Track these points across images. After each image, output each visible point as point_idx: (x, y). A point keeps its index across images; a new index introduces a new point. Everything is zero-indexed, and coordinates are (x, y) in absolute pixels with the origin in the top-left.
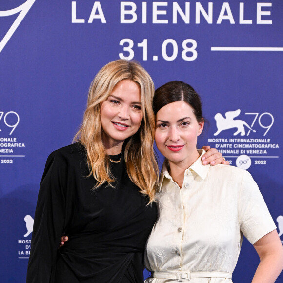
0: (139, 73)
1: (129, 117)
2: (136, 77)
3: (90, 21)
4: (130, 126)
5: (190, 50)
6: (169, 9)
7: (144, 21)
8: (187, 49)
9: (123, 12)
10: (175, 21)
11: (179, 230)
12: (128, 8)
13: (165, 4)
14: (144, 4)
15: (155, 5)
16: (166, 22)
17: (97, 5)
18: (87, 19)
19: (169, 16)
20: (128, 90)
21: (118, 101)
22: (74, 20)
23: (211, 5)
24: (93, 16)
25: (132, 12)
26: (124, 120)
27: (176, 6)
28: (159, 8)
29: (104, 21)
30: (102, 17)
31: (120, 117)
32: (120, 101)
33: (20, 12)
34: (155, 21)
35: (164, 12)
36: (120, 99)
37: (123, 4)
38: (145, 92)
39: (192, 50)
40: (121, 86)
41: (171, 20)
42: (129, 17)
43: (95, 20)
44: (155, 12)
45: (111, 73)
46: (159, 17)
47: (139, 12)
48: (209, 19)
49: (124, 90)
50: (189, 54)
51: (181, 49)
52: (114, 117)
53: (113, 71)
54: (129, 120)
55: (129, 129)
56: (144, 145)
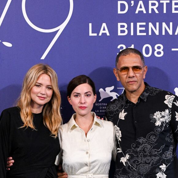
0: (50, 71)
1: (46, 93)
2: (48, 72)
3: (100, 34)
4: (47, 98)
5: (159, 51)
6: (147, 27)
7: (132, 34)
8: (157, 50)
9: (119, 29)
10: (150, 34)
11: (87, 153)
12: (122, 26)
13: (144, 24)
14: (132, 24)
15: (138, 24)
16: (145, 34)
17: (104, 25)
18: (98, 33)
19: (147, 31)
20: (45, 79)
21: (39, 85)
22: (91, 34)
23: (171, 24)
24: (102, 32)
25: (125, 29)
26: (43, 94)
27: (151, 25)
28: (141, 26)
29: (108, 34)
30: (107, 32)
31: (41, 93)
32: (41, 85)
33: (59, 30)
34: (138, 34)
35: (144, 29)
36: (40, 84)
37: (119, 24)
38: (53, 80)
39: (161, 50)
40: (41, 78)
41: (148, 33)
42: (123, 32)
43: (103, 34)
44: (139, 29)
45: (36, 71)
46: (141, 31)
47: (129, 29)
48: (171, 32)
49: (43, 79)
50: (159, 53)
51: (154, 50)
52: (38, 93)
53: (36, 70)
54: (46, 95)
55: (46, 99)
56: (53, 107)
